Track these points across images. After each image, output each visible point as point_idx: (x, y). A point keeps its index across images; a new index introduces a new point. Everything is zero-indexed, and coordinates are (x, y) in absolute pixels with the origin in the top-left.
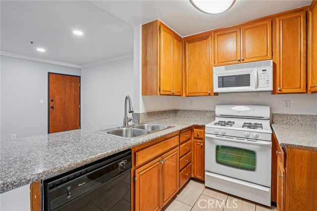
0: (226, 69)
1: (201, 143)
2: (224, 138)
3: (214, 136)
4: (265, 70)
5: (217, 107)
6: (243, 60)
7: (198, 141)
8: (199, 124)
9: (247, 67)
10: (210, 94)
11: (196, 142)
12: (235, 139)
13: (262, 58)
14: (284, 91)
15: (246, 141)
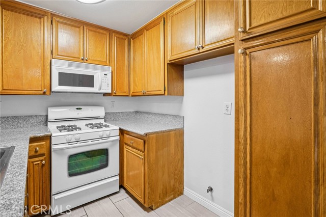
0: (69, 65)
1: (42, 161)
2: (79, 144)
3: (66, 146)
4: (106, 75)
5: (50, 110)
6: (87, 60)
7: (37, 159)
8: (39, 135)
9: (92, 69)
10: (44, 93)
11: (33, 162)
12: (90, 142)
13: (103, 63)
14: (118, 94)
15: (101, 141)
